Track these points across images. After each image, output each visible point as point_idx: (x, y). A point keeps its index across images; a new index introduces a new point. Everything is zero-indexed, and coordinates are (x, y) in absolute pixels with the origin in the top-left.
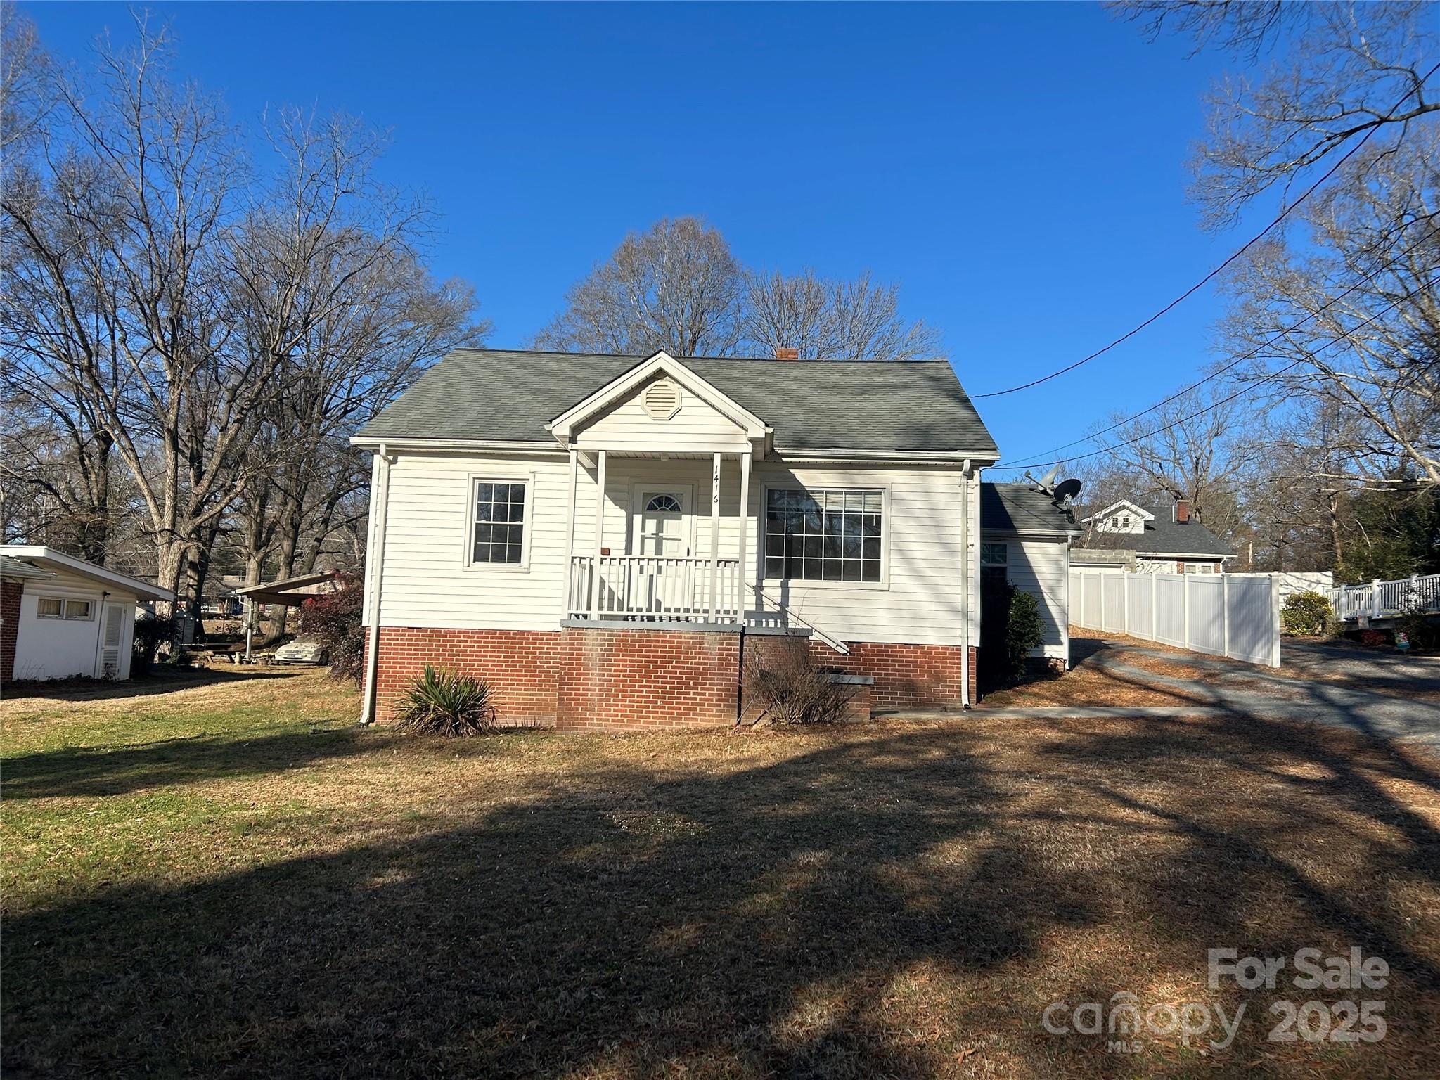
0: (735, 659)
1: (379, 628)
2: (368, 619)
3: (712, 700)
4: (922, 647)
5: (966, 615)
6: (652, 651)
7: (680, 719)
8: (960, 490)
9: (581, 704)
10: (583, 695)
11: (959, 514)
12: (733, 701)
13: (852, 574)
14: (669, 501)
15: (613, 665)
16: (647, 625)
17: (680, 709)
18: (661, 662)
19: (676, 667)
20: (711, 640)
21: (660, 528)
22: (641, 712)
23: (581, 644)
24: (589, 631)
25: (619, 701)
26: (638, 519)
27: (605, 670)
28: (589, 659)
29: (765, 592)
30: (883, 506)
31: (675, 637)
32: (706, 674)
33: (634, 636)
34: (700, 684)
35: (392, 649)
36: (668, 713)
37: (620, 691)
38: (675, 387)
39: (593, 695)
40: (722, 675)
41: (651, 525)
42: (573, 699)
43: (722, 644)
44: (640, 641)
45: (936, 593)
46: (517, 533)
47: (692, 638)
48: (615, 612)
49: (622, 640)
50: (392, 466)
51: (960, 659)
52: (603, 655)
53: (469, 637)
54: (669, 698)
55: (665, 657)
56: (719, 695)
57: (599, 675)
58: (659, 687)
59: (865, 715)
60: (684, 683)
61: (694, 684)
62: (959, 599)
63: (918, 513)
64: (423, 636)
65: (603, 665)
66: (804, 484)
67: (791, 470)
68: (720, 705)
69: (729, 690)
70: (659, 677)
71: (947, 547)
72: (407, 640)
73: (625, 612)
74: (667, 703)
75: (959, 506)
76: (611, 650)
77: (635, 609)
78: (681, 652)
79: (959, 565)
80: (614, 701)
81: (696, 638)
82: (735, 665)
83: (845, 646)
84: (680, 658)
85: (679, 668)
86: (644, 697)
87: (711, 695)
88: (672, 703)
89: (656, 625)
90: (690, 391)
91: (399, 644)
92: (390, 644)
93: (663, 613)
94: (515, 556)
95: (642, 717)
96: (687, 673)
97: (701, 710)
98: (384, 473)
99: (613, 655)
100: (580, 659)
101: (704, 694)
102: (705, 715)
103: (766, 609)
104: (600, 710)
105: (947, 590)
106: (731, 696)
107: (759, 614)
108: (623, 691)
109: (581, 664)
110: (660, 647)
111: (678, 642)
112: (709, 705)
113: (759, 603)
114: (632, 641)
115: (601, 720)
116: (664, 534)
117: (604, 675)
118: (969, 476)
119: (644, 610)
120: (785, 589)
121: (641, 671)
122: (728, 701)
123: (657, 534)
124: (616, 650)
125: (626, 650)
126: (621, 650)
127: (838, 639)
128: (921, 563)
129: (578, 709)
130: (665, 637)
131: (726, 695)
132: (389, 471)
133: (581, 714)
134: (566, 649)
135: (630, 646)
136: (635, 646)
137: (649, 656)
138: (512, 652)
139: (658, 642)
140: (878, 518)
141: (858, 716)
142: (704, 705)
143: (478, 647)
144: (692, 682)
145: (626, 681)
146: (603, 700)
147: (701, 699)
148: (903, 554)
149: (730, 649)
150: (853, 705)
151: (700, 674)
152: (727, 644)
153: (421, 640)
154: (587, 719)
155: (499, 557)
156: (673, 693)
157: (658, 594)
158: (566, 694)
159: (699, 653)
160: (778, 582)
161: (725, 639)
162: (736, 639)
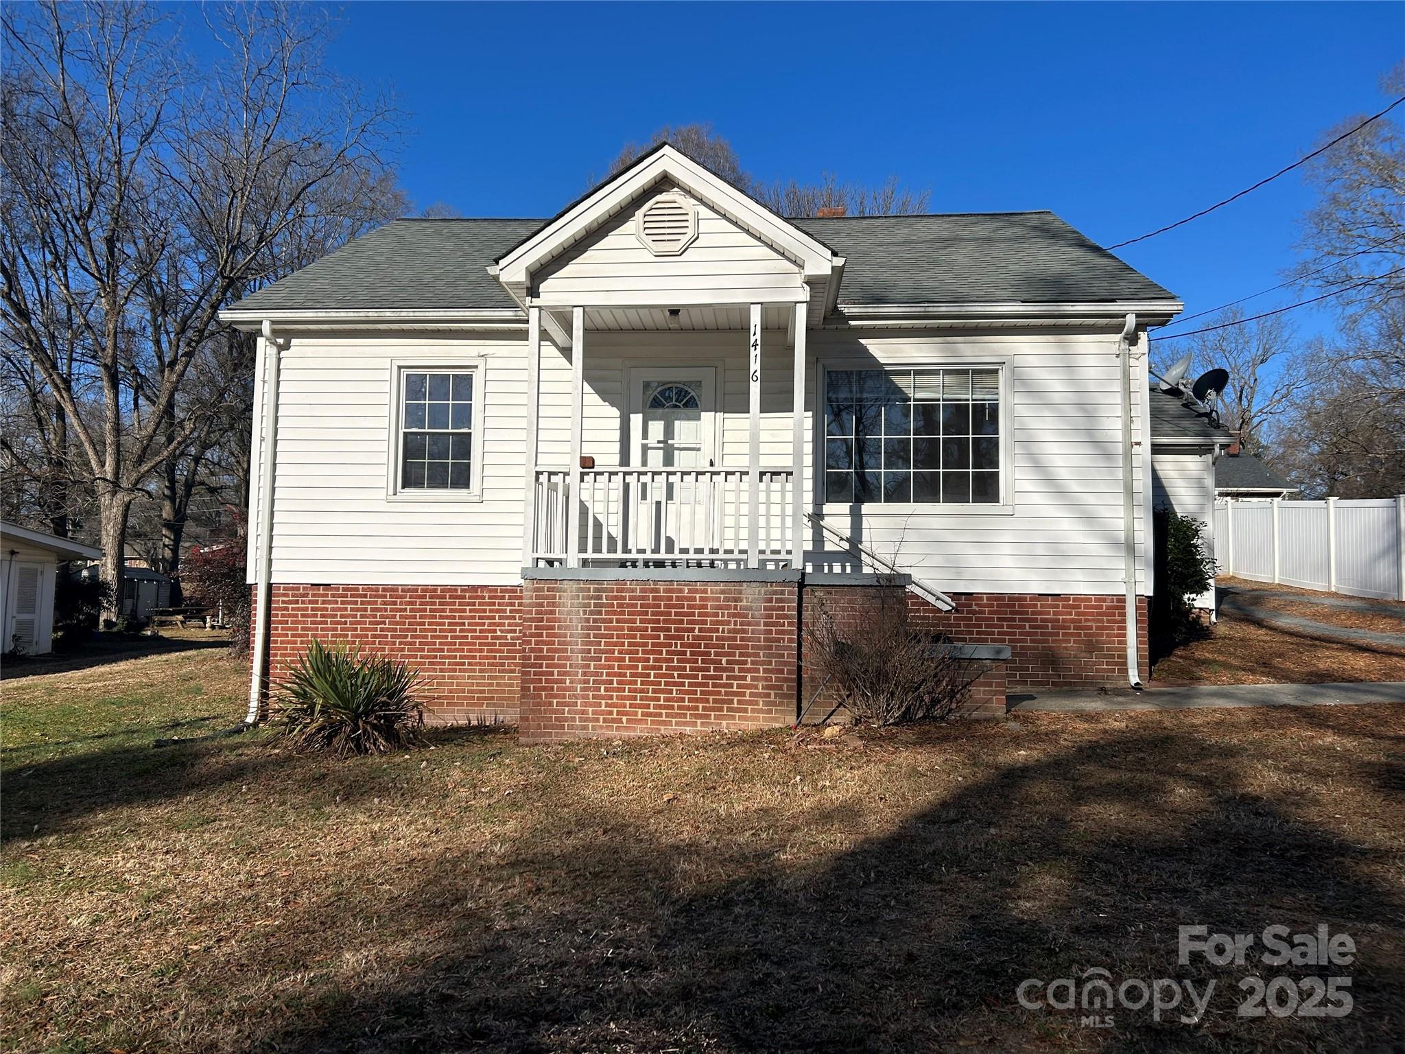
0: (790, 624)
1: (270, 587)
2: (255, 574)
3: (756, 687)
4: (1066, 598)
5: (1130, 548)
6: (662, 614)
7: (708, 717)
8: (1118, 362)
9: (556, 696)
10: (557, 681)
11: (1118, 399)
12: (789, 688)
13: (956, 492)
14: (681, 394)
15: (603, 636)
16: (654, 573)
17: (707, 701)
18: (677, 630)
19: (699, 638)
20: (752, 596)
21: (669, 432)
22: (648, 706)
23: (554, 605)
24: (566, 585)
25: (613, 690)
26: (636, 420)
27: (591, 643)
28: (567, 628)
29: (827, 522)
30: (1001, 390)
31: (696, 591)
32: (747, 647)
33: (633, 591)
34: (738, 662)
35: (290, 616)
36: (688, 708)
37: (615, 675)
38: (688, 203)
39: (574, 682)
40: (770, 648)
41: (657, 429)
42: (544, 689)
43: (770, 601)
44: (643, 598)
45: (1089, 518)
46: (463, 445)
47: (723, 592)
48: (605, 555)
49: (616, 598)
50: (283, 354)
51: (1124, 615)
52: (588, 620)
53: (397, 597)
54: (690, 685)
55: (682, 622)
56: (766, 679)
57: (583, 651)
58: (674, 668)
59: (998, 707)
60: (713, 662)
61: (728, 662)
62: (1121, 524)
63: (1057, 398)
64: (333, 596)
65: (588, 636)
66: (882, 361)
67: (863, 341)
68: (768, 695)
69: (782, 672)
70: (673, 653)
71: (1101, 449)
72: (310, 602)
73: (619, 555)
74: (687, 692)
75: (1117, 386)
76: (600, 613)
77: (634, 551)
78: (707, 615)
79: (1120, 474)
80: (606, 690)
81: (730, 592)
82: (791, 632)
83: (949, 600)
84: (705, 622)
85: (703, 638)
86: (652, 683)
87: (755, 681)
88: (695, 692)
89: (667, 573)
90: (712, 208)
91: (298, 609)
92: (286, 609)
93: (677, 555)
94: (461, 479)
95: (650, 715)
96: (717, 646)
97: (739, 702)
98: (271, 363)
99: (604, 621)
100: (553, 628)
101: (744, 678)
102: (746, 711)
103: (828, 547)
104: (586, 705)
105: (1104, 512)
106: (786, 680)
107: (817, 555)
108: (620, 675)
109: (555, 635)
110: (675, 606)
111: (702, 599)
112: (751, 695)
113: (818, 539)
114: (631, 598)
115: (587, 720)
116: (675, 442)
117: (589, 651)
118: (1132, 340)
119: (649, 552)
120: (856, 517)
121: (646, 644)
122: (781, 688)
123: (665, 442)
124: (607, 613)
125: (623, 613)
126: (614, 613)
127: (938, 589)
128: (1063, 474)
129: (551, 704)
130: (681, 591)
131: (777, 679)
132: (279, 360)
133: (555, 712)
134: (530, 612)
135: (629, 605)
136: (635, 606)
137: (658, 621)
138: (460, 618)
139: (670, 598)
140: (994, 409)
141: (986, 709)
142: (743, 694)
143: (412, 610)
144: (724, 660)
145: (623, 660)
146: (589, 689)
147: (739, 686)
148: (1035, 461)
149: (783, 609)
150: (978, 692)
151: (737, 647)
152: (778, 601)
153: (329, 602)
154: (566, 720)
155: (438, 480)
156: (696, 677)
157: (669, 529)
158: (533, 681)
159: (734, 615)
160: (845, 507)
161: (775, 593)
162: (790, 593)
